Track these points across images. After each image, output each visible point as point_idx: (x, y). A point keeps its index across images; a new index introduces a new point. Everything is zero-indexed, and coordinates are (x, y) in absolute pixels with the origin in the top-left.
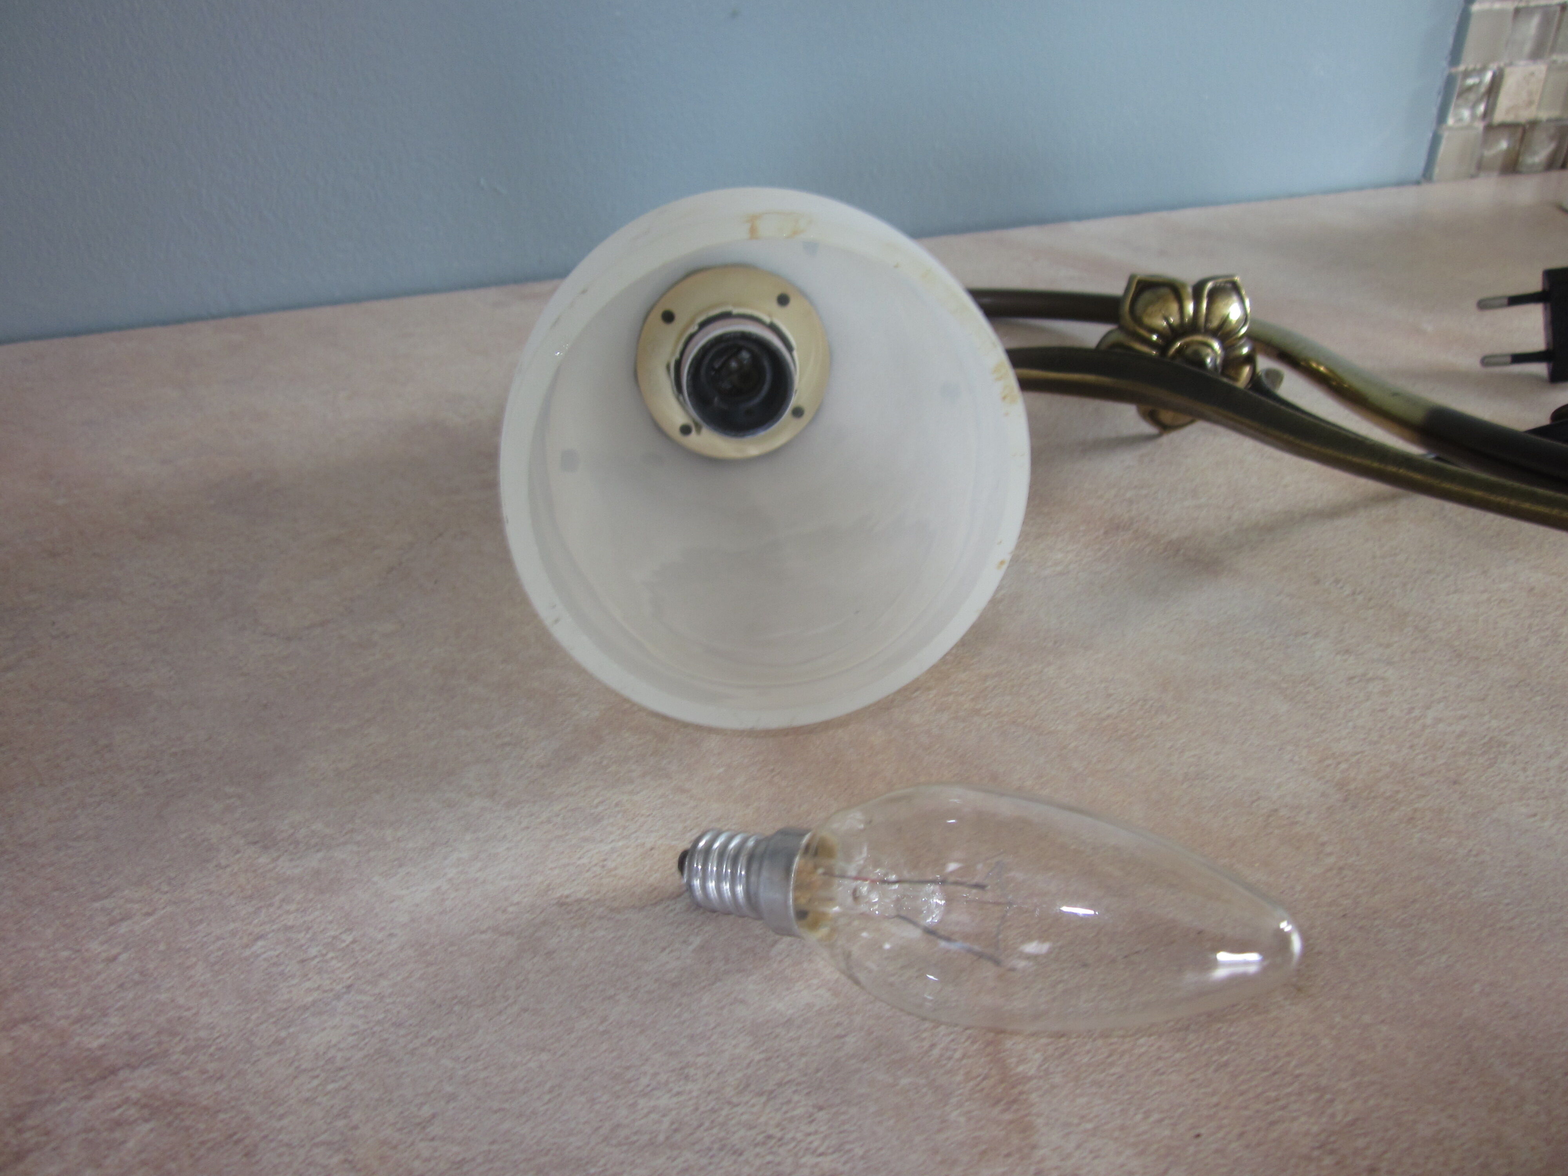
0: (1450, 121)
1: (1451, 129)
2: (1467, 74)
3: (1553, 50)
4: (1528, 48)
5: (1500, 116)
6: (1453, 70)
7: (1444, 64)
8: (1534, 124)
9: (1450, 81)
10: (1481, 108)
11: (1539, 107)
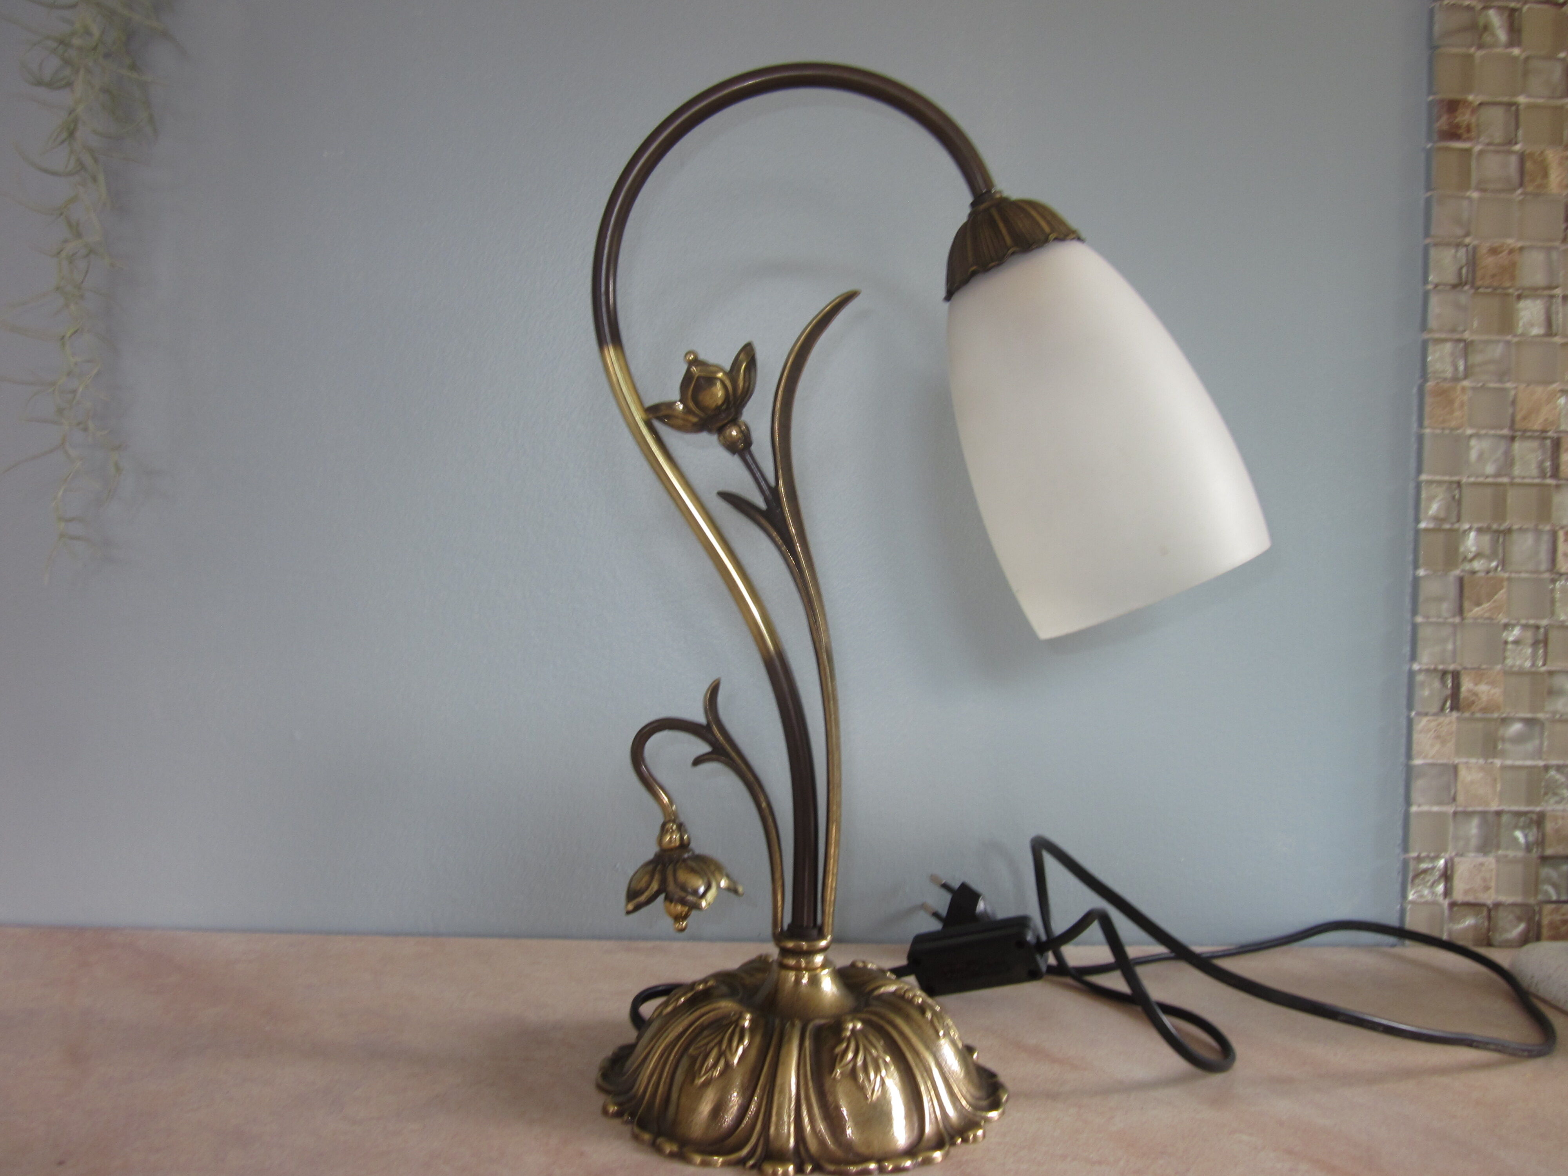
0: (1411, 897)
1: (1413, 902)
2: (1419, 859)
3: (1498, 847)
4: (1474, 842)
5: (1458, 895)
6: (1407, 856)
7: (1398, 850)
8: (1497, 905)
9: (1405, 864)
10: (1440, 888)
11: (1497, 891)
